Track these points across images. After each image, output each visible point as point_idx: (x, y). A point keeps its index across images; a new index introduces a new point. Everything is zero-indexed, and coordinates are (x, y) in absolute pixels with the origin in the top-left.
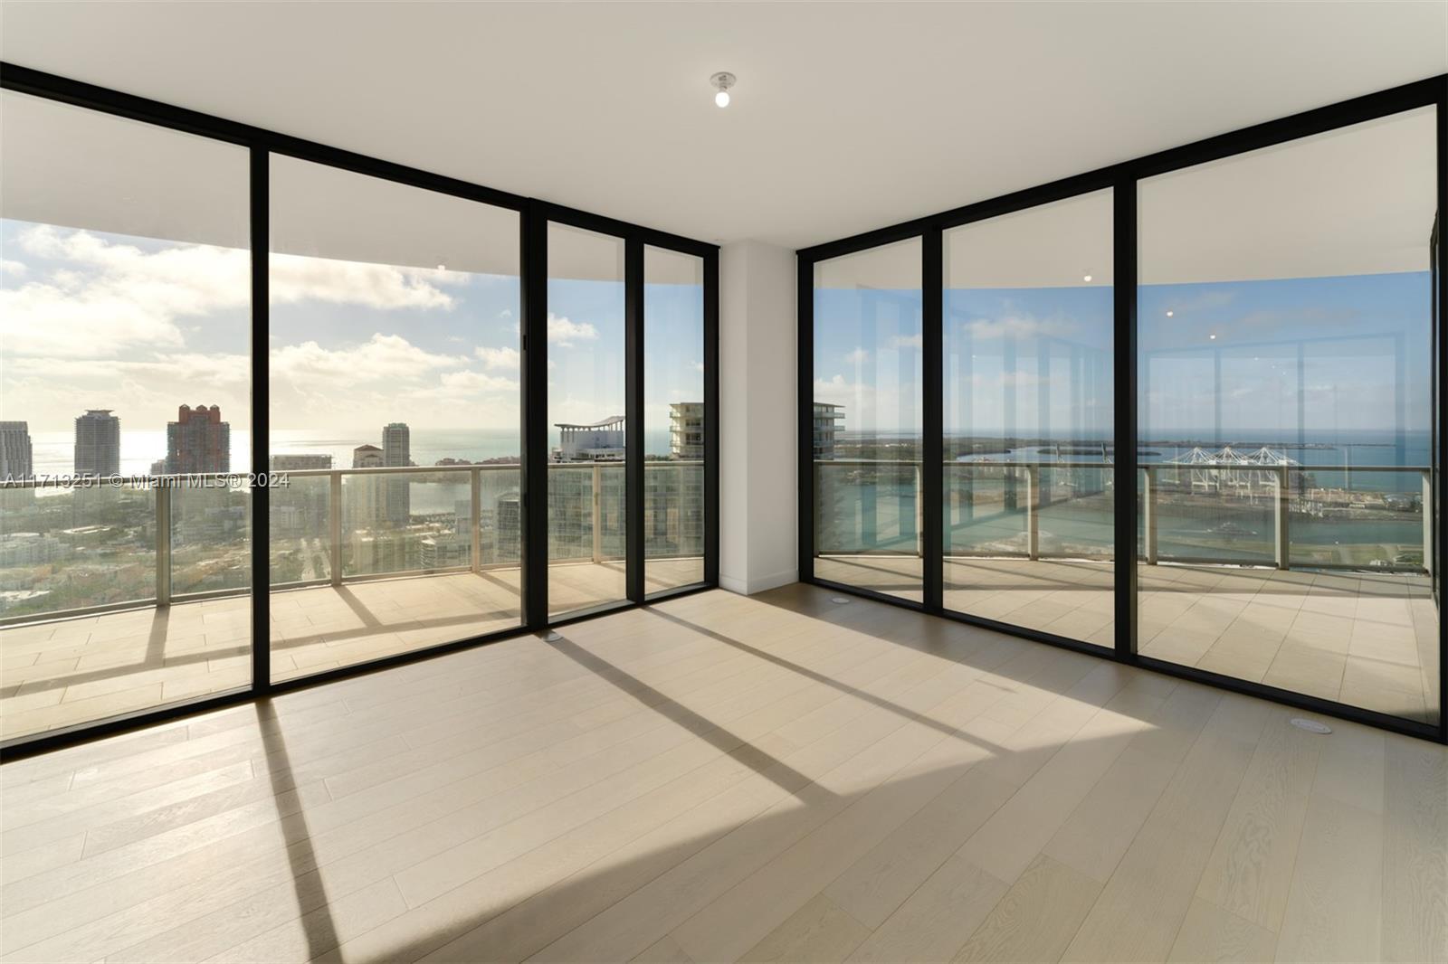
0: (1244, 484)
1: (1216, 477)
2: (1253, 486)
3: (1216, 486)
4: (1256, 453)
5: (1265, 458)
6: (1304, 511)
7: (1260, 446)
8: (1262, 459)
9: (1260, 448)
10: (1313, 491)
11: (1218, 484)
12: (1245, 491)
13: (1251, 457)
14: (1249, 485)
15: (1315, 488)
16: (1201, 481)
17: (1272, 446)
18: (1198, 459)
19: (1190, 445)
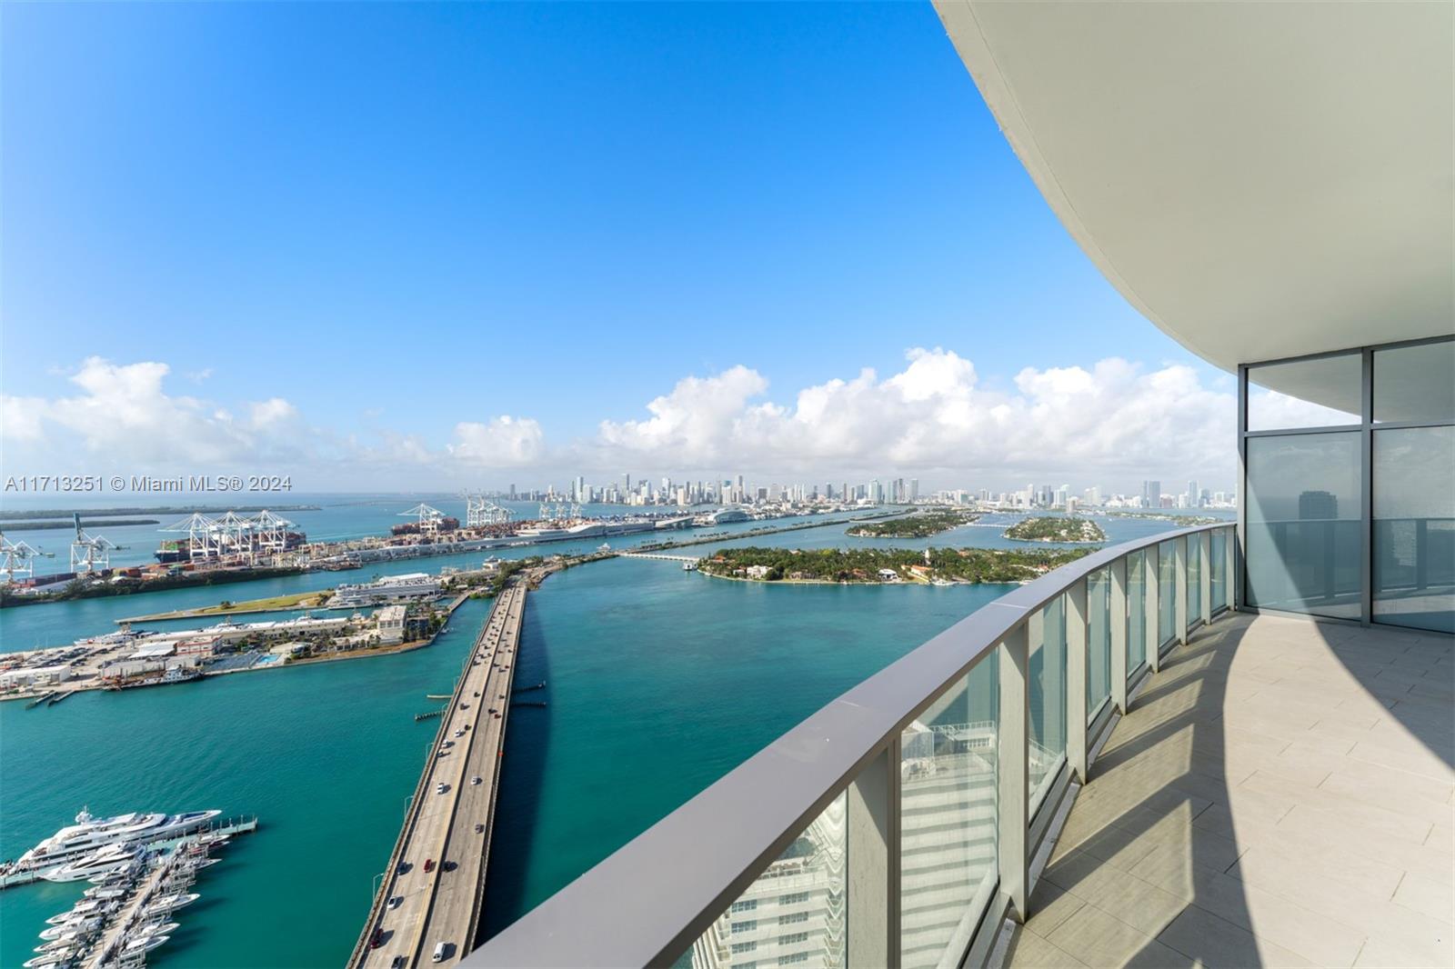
0: (244, 546)
1: (217, 542)
2: (254, 549)
3: (216, 553)
4: (256, 515)
5: (265, 520)
6: (295, 565)
7: (259, 510)
8: (262, 521)
9: (261, 511)
10: (303, 546)
11: (218, 550)
12: (247, 553)
13: (252, 520)
14: (250, 547)
15: (305, 543)
16: (201, 548)
17: (272, 510)
18: (198, 526)
19: (190, 511)
